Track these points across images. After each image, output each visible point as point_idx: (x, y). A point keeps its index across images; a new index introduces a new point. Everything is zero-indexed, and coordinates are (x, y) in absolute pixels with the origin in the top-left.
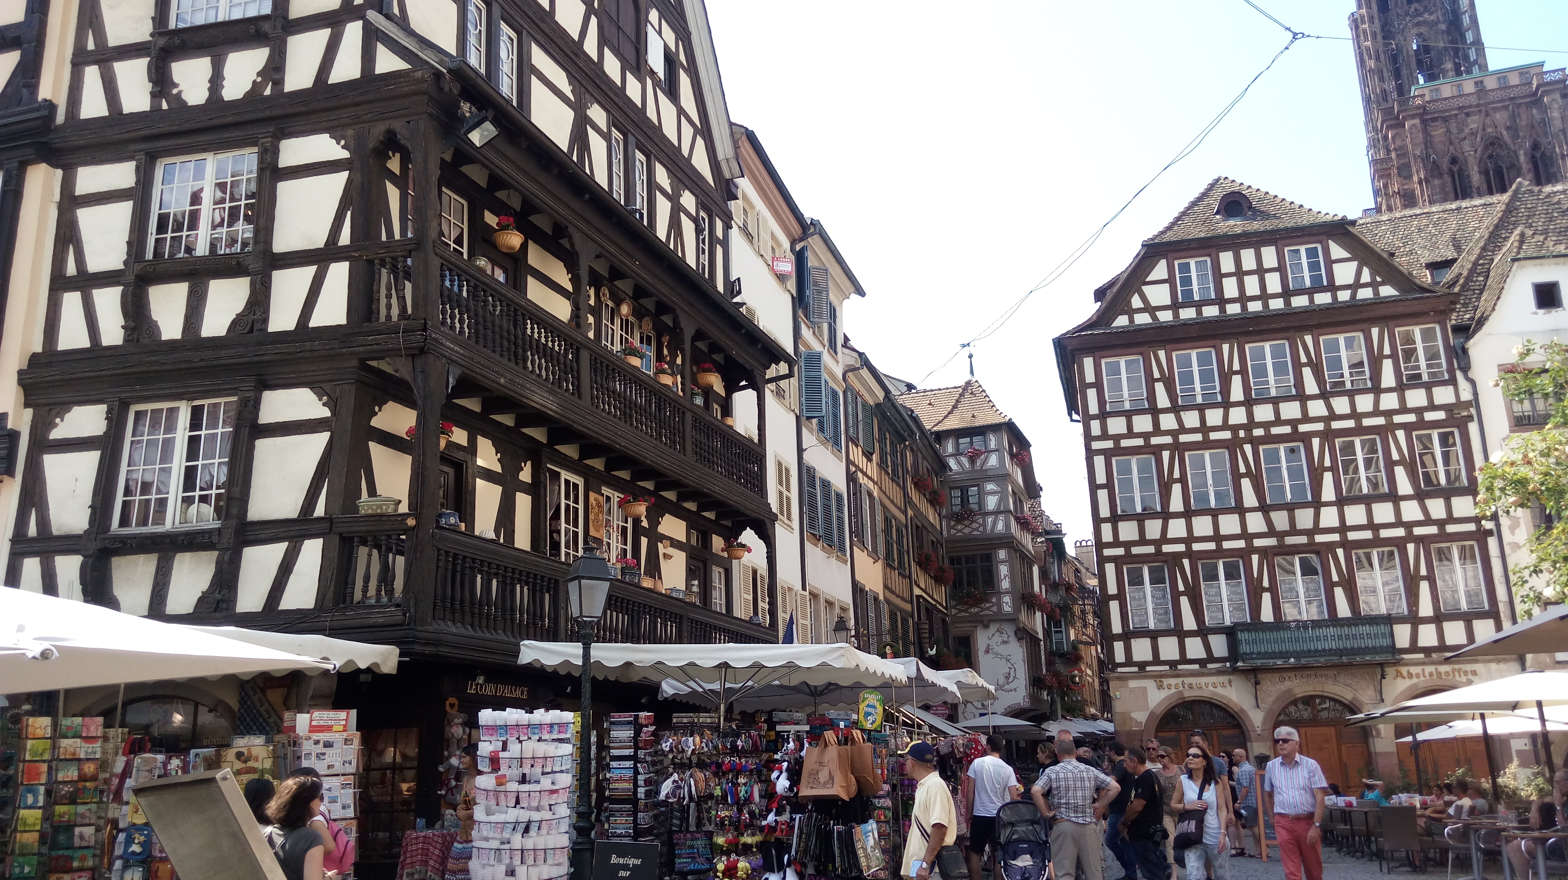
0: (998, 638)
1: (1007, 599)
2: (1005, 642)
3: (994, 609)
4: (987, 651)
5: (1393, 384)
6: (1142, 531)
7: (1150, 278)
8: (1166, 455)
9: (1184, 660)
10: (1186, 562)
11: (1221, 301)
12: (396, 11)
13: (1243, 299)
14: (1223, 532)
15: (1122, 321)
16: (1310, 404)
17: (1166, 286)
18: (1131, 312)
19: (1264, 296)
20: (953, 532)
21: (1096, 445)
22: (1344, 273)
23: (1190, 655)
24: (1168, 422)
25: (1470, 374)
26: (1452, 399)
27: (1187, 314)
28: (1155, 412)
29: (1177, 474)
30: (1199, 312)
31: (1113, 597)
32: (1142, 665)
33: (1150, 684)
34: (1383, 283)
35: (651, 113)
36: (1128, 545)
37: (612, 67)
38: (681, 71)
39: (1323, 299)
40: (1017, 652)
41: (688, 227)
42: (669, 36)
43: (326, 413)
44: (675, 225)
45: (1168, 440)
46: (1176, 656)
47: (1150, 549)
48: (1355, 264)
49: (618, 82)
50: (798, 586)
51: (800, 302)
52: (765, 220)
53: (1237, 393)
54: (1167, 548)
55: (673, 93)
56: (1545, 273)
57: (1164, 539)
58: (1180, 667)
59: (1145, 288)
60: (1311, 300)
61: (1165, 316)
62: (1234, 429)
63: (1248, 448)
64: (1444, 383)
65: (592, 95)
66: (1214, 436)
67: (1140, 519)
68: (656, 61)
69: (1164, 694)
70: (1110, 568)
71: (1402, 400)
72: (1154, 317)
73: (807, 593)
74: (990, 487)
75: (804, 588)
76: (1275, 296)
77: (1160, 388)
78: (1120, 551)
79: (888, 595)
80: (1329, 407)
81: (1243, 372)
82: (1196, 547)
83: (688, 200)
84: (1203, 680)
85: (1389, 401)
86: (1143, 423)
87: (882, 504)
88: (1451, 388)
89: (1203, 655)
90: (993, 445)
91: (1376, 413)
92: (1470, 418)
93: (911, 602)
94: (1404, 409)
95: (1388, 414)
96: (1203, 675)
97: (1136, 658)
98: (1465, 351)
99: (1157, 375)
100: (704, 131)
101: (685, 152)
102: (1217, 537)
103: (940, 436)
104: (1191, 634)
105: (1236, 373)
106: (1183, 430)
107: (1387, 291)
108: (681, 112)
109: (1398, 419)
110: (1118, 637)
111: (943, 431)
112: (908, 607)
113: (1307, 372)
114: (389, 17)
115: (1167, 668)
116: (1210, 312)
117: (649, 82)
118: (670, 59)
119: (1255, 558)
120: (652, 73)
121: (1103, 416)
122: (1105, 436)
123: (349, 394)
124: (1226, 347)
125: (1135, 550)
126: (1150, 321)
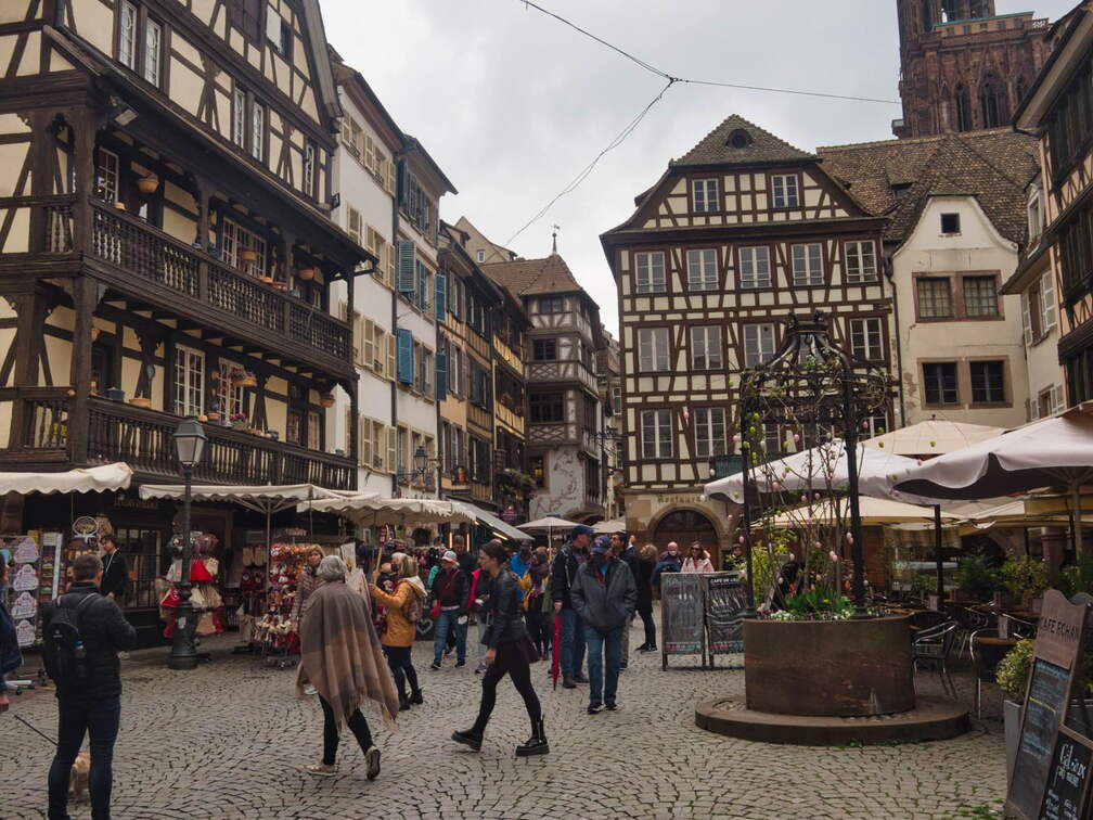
0: (564, 459)
1: (572, 429)
2: (569, 462)
3: (562, 436)
4: (555, 469)
5: (839, 283)
6: (656, 385)
7: (673, 192)
8: (677, 328)
9: (679, 481)
10: (685, 409)
11: (724, 214)
12: (66, 23)
13: (739, 213)
14: (712, 388)
15: (651, 224)
16: (781, 295)
17: (685, 199)
18: (658, 218)
19: (754, 212)
20: (534, 375)
21: (627, 319)
22: (812, 198)
23: (683, 478)
24: (680, 303)
25: (893, 280)
26: (878, 296)
27: (699, 222)
28: (670, 295)
29: (683, 343)
30: (707, 221)
31: (632, 434)
32: (649, 484)
33: (653, 499)
34: (839, 207)
35: (268, 74)
36: (645, 395)
37: (237, 42)
38: (295, 39)
39: (796, 216)
40: (579, 471)
41: (296, 157)
42: (286, 12)
43: (14, 314)
44: (285, 158)
45: (678, 317)
46: (674, 478)
47: (661, 399)
48: (820, 191)
49: (242, 53)
50: (388, 422)
51: (398, 202)
52: (370, 141)
53: (730, 284)
54: (672, 399)
55: (287, 57)
56: (950, 207)
57: (671, 392)
58: (676, 486)
59: (669, 200)
60: (788, 217)
61: (683, 223)
62: (727, 311)
63: (735, 326)
64: (875, 284)
65: (220, 66)
66: (712, 315)
67: (655, 376)
68: (274, 32)
69: (663, 505)
70: (631, 413)
71: (844, 295)
72: (675, 223)
73: (395, 428)
74: (564, 341)
75: (394, 423)
76: (763, 212)
77: (675, 277)
78: (639, 400)
79: (470, 425)
80: (794, 297)
81: (736, 268)
82: (694, 398)
83: (297, 138)
84: (691, 496)
85: (836, 296)
86: (662, 304)
87: (469, 355)
88: (878, 288)
89: (692, 477)
90: (568, 307)
91: (826, 303)
92: (890, 311)
93: (492, 431)
94: (845, 302)
95: (834, 305)
96: (692, 492)
97: (645, 479)
98: (890, 261)
99: (674, 267)
100: (314, 82)
101: (296, 100)
102: (709, 392)
103: (527, 299)
104: (685, 462)
105: (731, 268)
106: (690, 310)
107: (841, 213)
108: (294, 69)
109: (841, 309)
110: (633, 463)
111: (531, 295)
112: (489, 435)
113: (780, 271)
114: (60, 30)
115: (666, 486)
116: (716, 221)
117: (267, 50)
118: (286, 30)
119: (734, 407)
120: (271, 44)
121: (633, 297)
122: (633, 312)
123: (30, 301)
124: (725, 249)
125: (650, 399)
126: (672, 225)
